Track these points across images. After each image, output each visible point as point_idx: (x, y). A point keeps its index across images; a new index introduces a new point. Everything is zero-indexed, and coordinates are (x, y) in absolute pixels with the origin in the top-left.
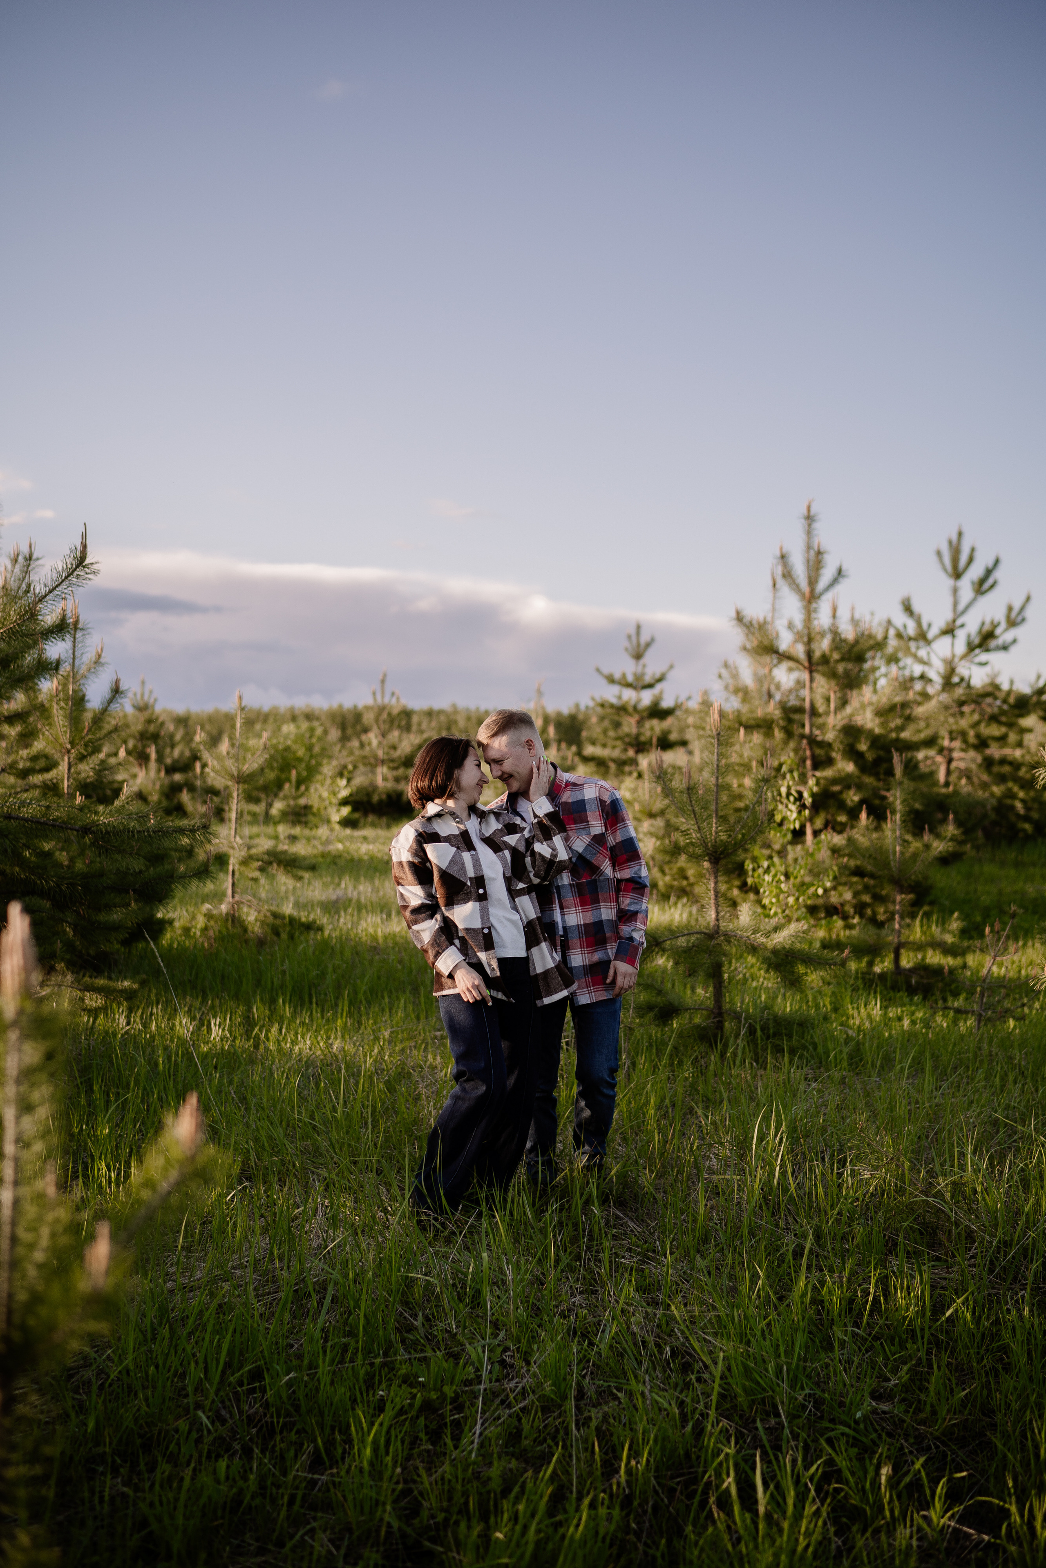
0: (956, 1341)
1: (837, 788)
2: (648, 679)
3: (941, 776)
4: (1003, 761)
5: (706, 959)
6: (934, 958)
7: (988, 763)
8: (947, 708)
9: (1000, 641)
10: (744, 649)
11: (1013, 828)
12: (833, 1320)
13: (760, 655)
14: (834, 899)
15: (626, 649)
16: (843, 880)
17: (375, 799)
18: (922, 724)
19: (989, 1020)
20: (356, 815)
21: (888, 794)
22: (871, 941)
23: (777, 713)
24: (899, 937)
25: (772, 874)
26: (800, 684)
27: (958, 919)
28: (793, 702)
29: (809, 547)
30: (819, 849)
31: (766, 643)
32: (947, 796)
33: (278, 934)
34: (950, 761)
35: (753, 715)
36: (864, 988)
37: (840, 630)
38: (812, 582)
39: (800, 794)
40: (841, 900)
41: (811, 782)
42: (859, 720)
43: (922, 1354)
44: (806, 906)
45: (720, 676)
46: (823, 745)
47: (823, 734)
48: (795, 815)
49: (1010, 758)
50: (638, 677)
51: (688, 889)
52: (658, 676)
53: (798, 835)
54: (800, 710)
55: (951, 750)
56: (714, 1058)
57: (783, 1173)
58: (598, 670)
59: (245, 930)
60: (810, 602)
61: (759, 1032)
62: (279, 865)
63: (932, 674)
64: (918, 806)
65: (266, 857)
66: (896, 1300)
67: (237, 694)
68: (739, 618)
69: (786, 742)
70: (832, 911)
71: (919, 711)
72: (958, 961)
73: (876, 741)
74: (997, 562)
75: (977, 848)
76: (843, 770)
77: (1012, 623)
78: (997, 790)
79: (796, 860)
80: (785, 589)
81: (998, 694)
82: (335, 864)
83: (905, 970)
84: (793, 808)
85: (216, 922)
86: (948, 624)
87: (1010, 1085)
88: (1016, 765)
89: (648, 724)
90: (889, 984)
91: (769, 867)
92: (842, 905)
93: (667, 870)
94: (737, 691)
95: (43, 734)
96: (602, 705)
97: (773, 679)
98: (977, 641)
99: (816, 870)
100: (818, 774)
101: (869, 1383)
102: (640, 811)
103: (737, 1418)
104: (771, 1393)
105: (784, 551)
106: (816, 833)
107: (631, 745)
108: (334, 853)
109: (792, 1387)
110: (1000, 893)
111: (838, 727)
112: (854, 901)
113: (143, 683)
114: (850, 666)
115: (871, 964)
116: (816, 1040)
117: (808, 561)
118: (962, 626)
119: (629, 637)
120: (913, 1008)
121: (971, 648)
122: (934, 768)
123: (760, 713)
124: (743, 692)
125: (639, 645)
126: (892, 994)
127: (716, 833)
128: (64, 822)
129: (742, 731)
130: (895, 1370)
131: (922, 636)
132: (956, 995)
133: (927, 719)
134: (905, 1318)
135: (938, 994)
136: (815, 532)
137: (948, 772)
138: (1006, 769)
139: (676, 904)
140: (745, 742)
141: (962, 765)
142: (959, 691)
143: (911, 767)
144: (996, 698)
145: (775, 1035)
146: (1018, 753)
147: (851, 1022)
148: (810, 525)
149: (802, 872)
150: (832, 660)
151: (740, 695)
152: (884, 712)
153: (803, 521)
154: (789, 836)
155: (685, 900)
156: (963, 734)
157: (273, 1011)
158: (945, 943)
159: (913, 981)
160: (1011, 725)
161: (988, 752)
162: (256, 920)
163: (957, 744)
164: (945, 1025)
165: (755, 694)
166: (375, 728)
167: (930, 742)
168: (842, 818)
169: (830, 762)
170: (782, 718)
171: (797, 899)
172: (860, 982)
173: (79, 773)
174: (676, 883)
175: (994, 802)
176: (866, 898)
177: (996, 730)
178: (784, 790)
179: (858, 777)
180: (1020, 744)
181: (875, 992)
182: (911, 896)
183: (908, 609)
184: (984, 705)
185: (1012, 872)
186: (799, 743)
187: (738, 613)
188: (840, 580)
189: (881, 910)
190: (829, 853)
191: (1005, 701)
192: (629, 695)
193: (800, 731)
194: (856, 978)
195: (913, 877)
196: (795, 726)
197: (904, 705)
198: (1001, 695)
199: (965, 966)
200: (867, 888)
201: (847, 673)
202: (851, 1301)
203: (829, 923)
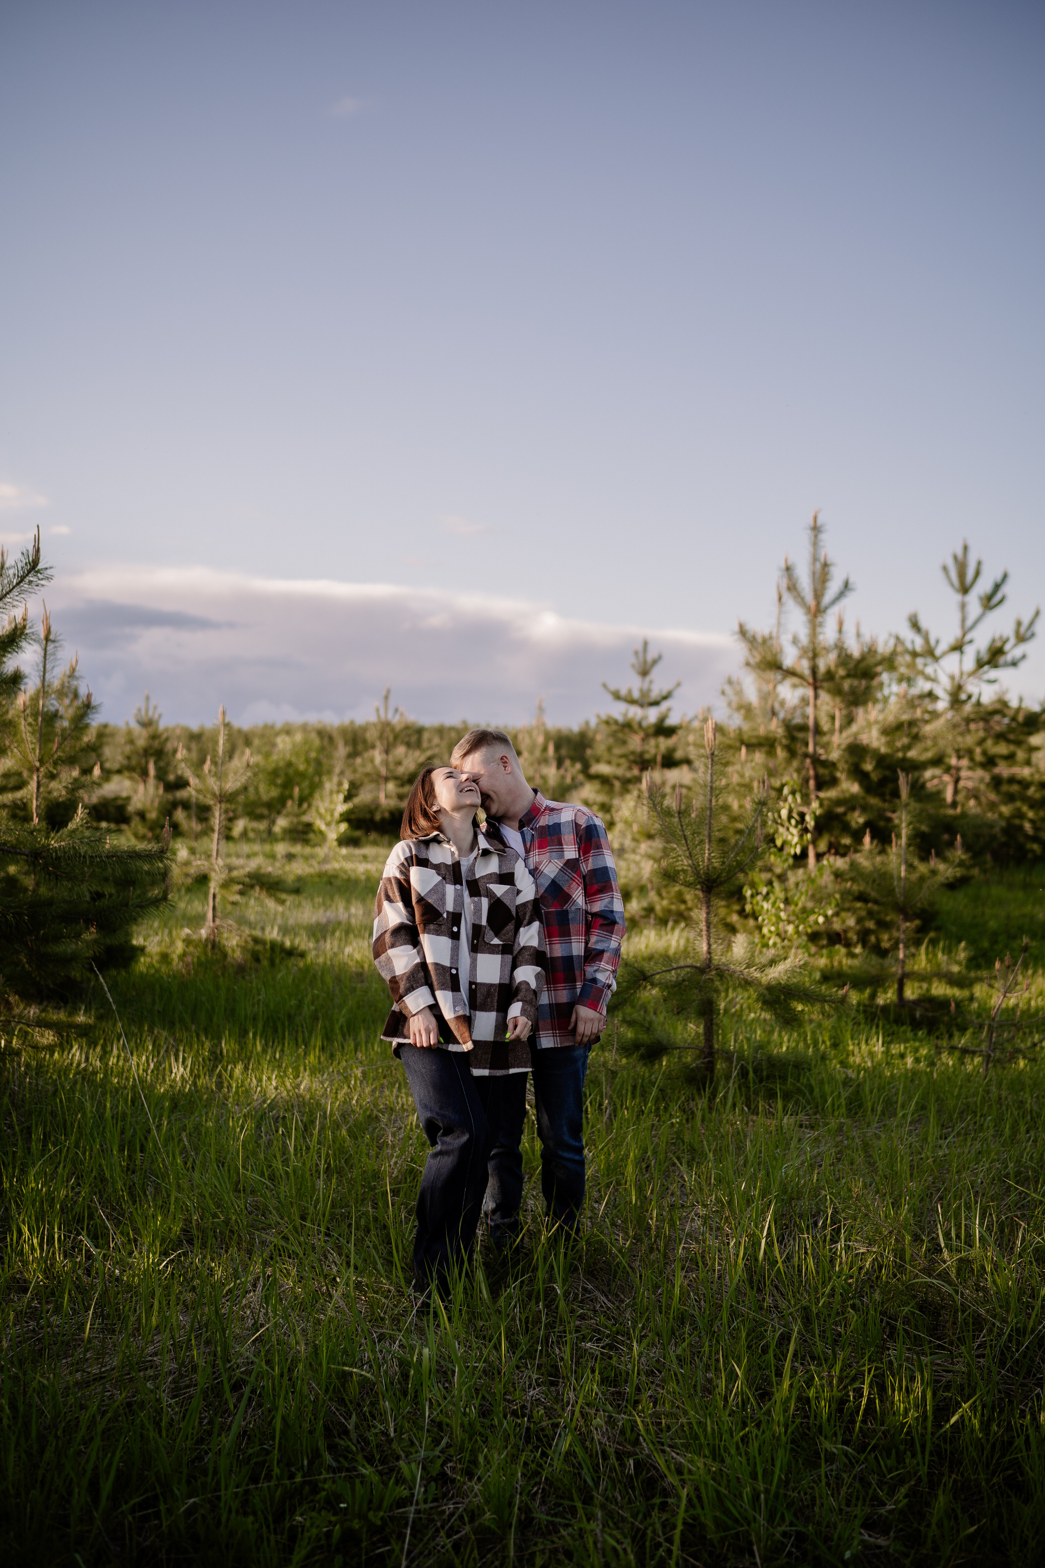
0: (962, 1452)
1: (840, 810)
2: (654, 695)
3: (949, 796)
4: (1012, 780)
5: (696, 996)
6: (940, 989)
7: (997, 782)
8: (955, 726)
9: (1009, 657)
10: (748, 664)
11: (1021, 848)
12: (821, 1426)
13: (764, 670)
14: (837, 926)
15: (633, 666)
16: (847, 905)
17: (378, 817)
18: (929, 743)
19: (999, 1061)
20: (358, 833)
21: (894, 816)
22: (874, 971)
23: (780, 732)
24: (903, 967)
25: (771, 901)
26: (804, 701)
27: (965, 949)
28: (798, 720)
29: (815, 559)
30: (821, 875)
31: (769, 658)
32: (955, 818)
33: (257, 960)
34: (957, 781)
35: (755, 733)
36: (866, 1023)
37: (845, 646)
38: (818, 595)
39: (802, 815)
40: (844, 927)
41: (815, 805)
42: (864, 739)
43: (923, 1470)
44: (807, 934)
45: (723, 693)
46: (826, 764)
47: (827, 752)
48: (796, 839)
49: (1019, 777)
50: (645, 693)
51: (686, 913)
52: (664, 693)
53: (800, 859)
54: (803, 728)
55: (958, 769)
56: (702, 1103)
57: (769, 1245)
58: (605, 686)
59: (225, 955)
60: (815, 616)
61: (751, 1074)
62: (261, 888)
63: (939, 692)
64: (924, 828)
65: (247, 880)
66: (893, 1403)
67: (221, 710)
68: (743, 632)
69: (789, 761)
70: (835, 938)
71: (928, 729)
72: (966, 993)
73: (882, 761)
74: (1005, 577)
75: (985, 871)
76: (848, 790)
77: (1021, 639)
78: (1006, 810)
79: (797, 884)
80: (789, 601)
81: (1007, 711)
82: (331, 883)
83: (909, 1002)
84: (794, 831)
85: (196, 947)
86: (957, 640)
87: (1022, 1136)
88: (1024, 784)
89: (652, 742)
90: (892, 1018)
91: (768, 894)
92: (845, 931)
93: (664, 894)
94: (740, 707)
95: (12, 751)
96: (607, 723)
97: (777, 696)
98: (985, 657)
99: (818, 896)
100: (822, 795)
101: (860, 1511)
102: (639, 832)
103: (706, 1556)
104: (746, 1527)
105: (789, 563)
106: (819, 856)
107: (635, 762)
108: (331, 873)
109: (771, 1519)
110: (1008, 917)
111: (843, 747)
112: (858, 928)
113: (148, 699)
114: (856, 683)
115: (873, 996)
116: (813, 1084)
117: (814, 573)
118: (971, 642)
119: (636, 653)
120: (917, 1044)
121: (980, 664)
122: (941, 787)
123: (762, 731)
124: (747, 710)
125: (645, 662)
126: (895, 1028)
127: (709, 860)
128: (13, 847)
129: (744, 750)
130: (892, 1492)
131: (930, 653)
132: (963, 1029)
133: (935, 739)
134: (903, 1425)
135: (943, 1028)
136: (822, 544)
137: (956, 792)
138: (1015, 788)
139: (673, 929)
140: (746, 762)
141: (970, 784)
142: (968, 708)
143: (918, 789)
144: (1004, 716)
145: (768, 1077)
146: (1025, 772)
147: (851, 1059)
148: (816, 536)
149: (803, 898)
150: (837, 677)
151: (743, 712)
152: (891, 731)
153: (809, 532)
154: (791, 861)
155: (683, 925)
156: (970, 752)
157: (243, 1046)
158: (952, 973)
159: (918, 1014)
160: (1019, 743)
161: (997, 770)
162: (238, 946)
163: (965, 762)
164: (951, 1063)
165: (758, 712)
166: (378, 744)
167: (938, 761)
168: (846, 841)
169: (833, 782)
170: (785, 737)
171: (797, 927)
172: (861, 1017)
173: (50, 792)
174: (673, 907)
175: (1003, 824)
176: (871, 925)
177: (1002, 749)
178: (784, 813)
179: (863, 798)
180: (1028, 763)
181: (877, 1027)
182: (917, 922)
183: (915, 625)
184: (992, 723)
185: (1021, 895)
186: (802, 762)
187: (741, 626)
188: (847, 593)
189: (885, 937)
190: (832, 877)
191: (1014, 719)
192: (635, 713)
193: (803, 749)
194: (858, 1011)
195: (919, 905)
196: (799, 745)
197: (912, 723)
198: (1011, 713)
199: (972, 999)
200: (870, 914)
201: (853, 691)
202: (843, 1402)
203: (831, 952)
